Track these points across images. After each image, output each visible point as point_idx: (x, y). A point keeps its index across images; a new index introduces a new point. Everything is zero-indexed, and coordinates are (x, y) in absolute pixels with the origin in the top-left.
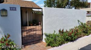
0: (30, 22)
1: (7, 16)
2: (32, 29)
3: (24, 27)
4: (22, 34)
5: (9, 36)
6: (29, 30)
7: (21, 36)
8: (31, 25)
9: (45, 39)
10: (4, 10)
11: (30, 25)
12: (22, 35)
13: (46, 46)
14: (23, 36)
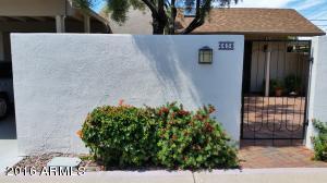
0: (275, 84)
1: (210, 63)
2: (279, 106)
3: (254, 98)
4: (242, 117)
5: (212, 109)
6: (269, 107)
7: (239, 123)
8: (279, 92)
9: (313, 139)
10: (206, 50)
11: (272, 94)
12: (242, 120)
13: (313, 159)
14: (245, 122)
